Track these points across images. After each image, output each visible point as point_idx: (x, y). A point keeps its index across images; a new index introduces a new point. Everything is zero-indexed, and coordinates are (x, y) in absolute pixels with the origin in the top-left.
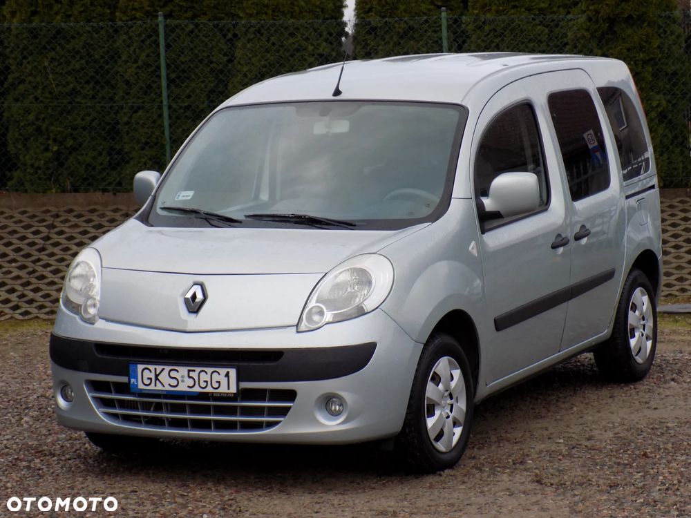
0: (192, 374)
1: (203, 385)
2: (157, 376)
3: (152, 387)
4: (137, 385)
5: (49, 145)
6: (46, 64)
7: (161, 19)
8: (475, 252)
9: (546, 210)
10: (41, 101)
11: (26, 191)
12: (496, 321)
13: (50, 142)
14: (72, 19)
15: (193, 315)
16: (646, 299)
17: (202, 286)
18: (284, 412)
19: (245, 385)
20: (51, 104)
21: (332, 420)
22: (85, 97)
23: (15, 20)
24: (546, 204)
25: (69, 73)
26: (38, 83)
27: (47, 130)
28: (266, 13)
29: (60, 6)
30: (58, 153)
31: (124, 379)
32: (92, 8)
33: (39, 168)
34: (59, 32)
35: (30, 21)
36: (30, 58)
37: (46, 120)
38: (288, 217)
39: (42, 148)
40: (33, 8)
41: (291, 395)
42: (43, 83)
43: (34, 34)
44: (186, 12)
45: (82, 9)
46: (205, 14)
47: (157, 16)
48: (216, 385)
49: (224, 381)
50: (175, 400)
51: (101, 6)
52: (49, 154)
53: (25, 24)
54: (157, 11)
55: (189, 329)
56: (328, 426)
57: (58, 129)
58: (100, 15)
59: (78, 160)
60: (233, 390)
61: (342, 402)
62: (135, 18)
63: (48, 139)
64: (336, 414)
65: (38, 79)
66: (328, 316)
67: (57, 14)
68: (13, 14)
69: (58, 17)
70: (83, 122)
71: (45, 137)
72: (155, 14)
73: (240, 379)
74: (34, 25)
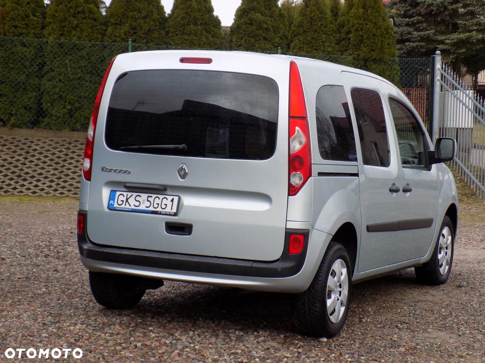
5: (66, 105)
6: (67, 62)
7: (130, 42)
10: (63, 82)
11: (51, 129)
13: (67, 104)
14: (81, 39)
20: (68, 84)
22: (87, 81)
23: (51, 38)
25: (79, 68)
26: (62, 72)
27: (65, 97)
28: (186, 43)
29: (75, 32)
30: (70, 110)
32: (92, 34)
33: (60, 117)
34: (75, 46)
35: (59, 39)
36: (58, 59)
37: (65, 92)
39: (62, 106)
40: (61, 32)
42: (64, 72)
43: (61, 45)
44: (143, 40)
45: (87, 35)
46: (153, 41)
47: (128, 41)
51: (97, 34)
52: (66, 110)
53: (56, 40)
54: (128, 38)
57: (71, 97)
58: (96, 38)
59: (81, 114)
62: (116, 41)
63: (66, 102)
65: (62, 70)
67: (74, 36)
68: (50, 34)
69: (75, 38)
70: (85, 94)
71: (64, 101)
72: (127, 40)
74: (62, 41)
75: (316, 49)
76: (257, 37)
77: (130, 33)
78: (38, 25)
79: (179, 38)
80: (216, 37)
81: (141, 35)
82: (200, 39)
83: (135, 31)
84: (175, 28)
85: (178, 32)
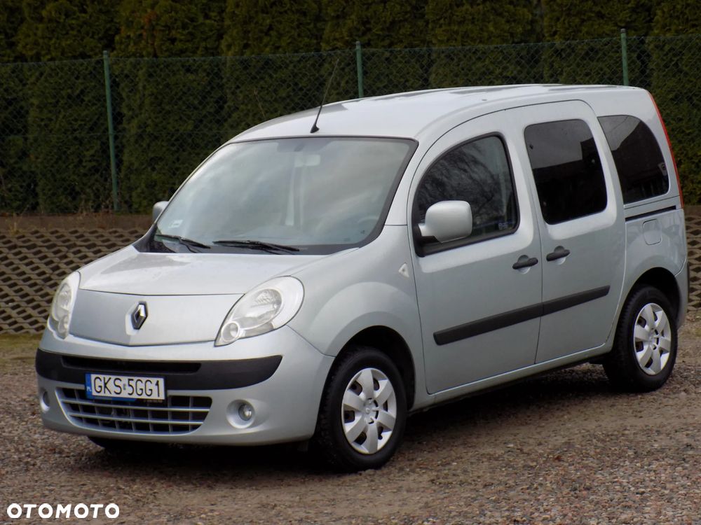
0: (131, 383)
1: (140, 392)
2: (105, 384)
3: (102, 394)
4: (91, 392)
6: (256, 93)
7: (358, 47)
8: (406, 274)
9: (513, 233)
12: (435, 336)
14: (280, 50)
15: (136, 331)
16: (661, 314)
17: (145, 304)
18: (202, 416)
19: (172, 393)
21: (245, 424)
23: (230, 53)
24: (514, 228)
26: (249, 110)
28: (456, 40)
29: (269, 38)
31: (81, 387)
32: (300, 39)
34: (267, 63)
35: (242, 54)
36: (243, 88)
38: (245, 243)
40: (245, 42)
41: (207, 402)
42: (253, 111)
43: (245, 65)
44: (383, 40)
45: (289, 41)
46: (401, 42)
47: (354, 46)
48: (149, 393)
49: (155, 388)
50: (121, 405)
51: (308, 37)
53: (238, 56)
54: (356, 41)
55: (131, 343)
56: (238, 429)
58: (307, 46)
60: (162, 397)
61: (251, 408)
62: (337, 48)
64: (246, 419)
65: (249, 107)
66: (241, 332)
67: (266, 46)
68: (229, 47)
69: (268, 49)
72: (353, 43)
73: (167, 387)
74: (245, 57)
75: (694, 26)
76: (584, 14)
77: (358, 30)
78: (211, 34)
79: (443, 31)
80: (514, 21)
81: (378, 33)
82: (482, 29)
83: (368, 26)
84: (437, 15)
85: (442, 21)
